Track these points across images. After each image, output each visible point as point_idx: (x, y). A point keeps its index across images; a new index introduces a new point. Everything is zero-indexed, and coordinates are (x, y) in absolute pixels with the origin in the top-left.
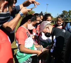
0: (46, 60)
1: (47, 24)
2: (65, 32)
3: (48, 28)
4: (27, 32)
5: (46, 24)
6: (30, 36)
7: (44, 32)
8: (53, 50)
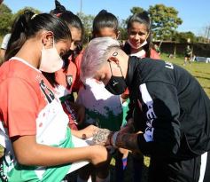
0: (109, 177)
1: (110, 48)
2: (172, 67)
3: (115, 60)
4: (42, 82)
5: (105, 48)
6: (53, 97)
7: (103, 76)
8: (151, 133)
